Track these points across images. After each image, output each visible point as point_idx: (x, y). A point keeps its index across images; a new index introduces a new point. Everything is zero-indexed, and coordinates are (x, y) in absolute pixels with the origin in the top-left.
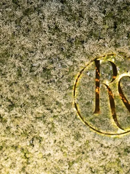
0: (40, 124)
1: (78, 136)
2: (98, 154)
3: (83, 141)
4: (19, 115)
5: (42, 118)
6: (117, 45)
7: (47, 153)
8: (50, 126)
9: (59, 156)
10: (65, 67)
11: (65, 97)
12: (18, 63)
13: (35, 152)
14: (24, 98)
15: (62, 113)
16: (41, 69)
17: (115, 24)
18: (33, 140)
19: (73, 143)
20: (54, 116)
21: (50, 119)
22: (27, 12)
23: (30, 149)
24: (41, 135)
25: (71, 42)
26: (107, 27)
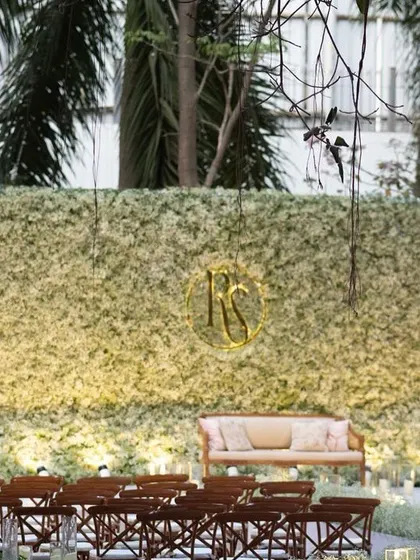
0: (156, 337)
1: (193, 350)
2: (213, 368)
3: (198, 355)
4: (135, 328)
5: (157, 331)
6: (231, 257)
7: (161, 368)
8: (165, 339)
9: (174, 371)
10: (179, 279)
11: (180, 310)
12: (134, 275)
13: (150, 366)
14: (139, 311)
15: (177, 326)
16: (158, 282)
17: (230, 236)
18: (147, 355)
19: (187, 358)
20: (170, 330)
21: (165, 333)
22: (143, 223)
23: (143, 363)
24: (156, 349)
25: (185, 253)
26: (223, 240)
